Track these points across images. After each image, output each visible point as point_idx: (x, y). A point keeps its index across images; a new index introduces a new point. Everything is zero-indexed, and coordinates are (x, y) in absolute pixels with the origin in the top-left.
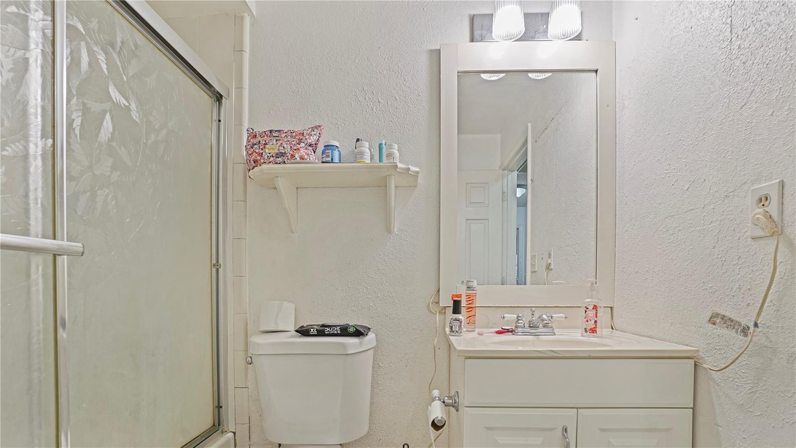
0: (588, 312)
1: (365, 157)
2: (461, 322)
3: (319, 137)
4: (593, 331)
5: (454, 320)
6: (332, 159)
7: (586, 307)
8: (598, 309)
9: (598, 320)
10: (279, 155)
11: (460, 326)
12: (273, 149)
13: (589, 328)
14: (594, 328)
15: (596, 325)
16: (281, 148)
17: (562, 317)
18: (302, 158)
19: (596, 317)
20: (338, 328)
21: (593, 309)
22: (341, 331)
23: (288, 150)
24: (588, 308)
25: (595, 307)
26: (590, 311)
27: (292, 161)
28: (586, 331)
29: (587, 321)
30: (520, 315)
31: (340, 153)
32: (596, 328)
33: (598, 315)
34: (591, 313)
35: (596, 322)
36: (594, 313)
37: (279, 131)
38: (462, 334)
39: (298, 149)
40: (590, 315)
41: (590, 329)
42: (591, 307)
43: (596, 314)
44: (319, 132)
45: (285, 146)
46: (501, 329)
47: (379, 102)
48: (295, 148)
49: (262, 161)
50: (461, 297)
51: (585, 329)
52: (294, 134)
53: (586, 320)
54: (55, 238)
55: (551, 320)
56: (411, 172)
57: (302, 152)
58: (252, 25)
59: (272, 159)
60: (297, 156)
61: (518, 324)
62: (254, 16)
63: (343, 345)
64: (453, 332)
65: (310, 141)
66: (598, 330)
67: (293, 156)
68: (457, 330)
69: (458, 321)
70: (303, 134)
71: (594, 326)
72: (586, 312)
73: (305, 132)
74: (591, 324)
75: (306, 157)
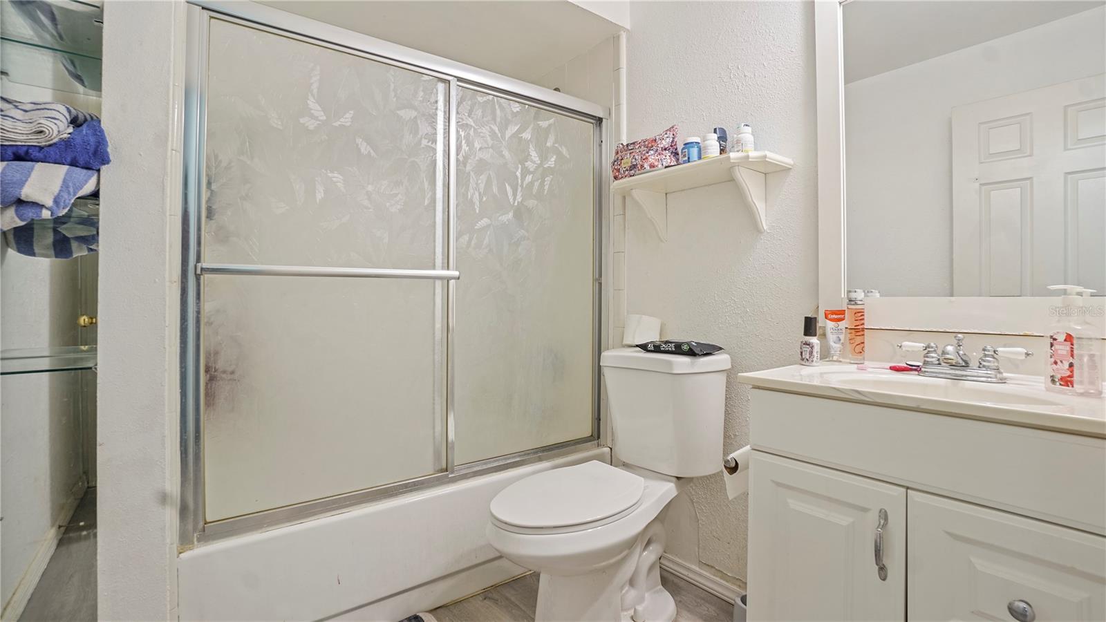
0: (1056, 346)
1: (709, 151)
2: (812, 347)
3: (674, 138)
4: (1067, 381)
5: (804, 344)
6: (689, 158)
7: (1051, 337)
8: (1075, 342)
9: (1075, 362)
10: (633, 167)
11: (811, 353)
12: (628, 163)
13: (1059, 376)
14: (1069, 376)
15: (1072, 372)
16: (634, 160)
17: (1019, 353)
18: (652, 166)
19: (1072, 356)
20: (673, 345)
21: (1065, 340)
22: (675, 348)
23: (639, 162)
24: (1055, 339)
25: (1069, 338)
26: (1060, 344)
27: (642, 171)
28: (1053, 381)
29: (1056, 363)
30: (932, 345)
31: (700, 149)
32: (1071, 376)
33: (1075, 352)
34: (1063, 349)
35: (1071, 365)
36: (1068, 348)
37: (634, 143)
38: (814, 364)
39: (647, 158)
40: (1060, 352)
41: (1062, 379)
42: (1061, 338)
43: (1072, 351)
44: (671, 133)
45: (637, 157)
46: (906, 365)
47: (745, 76)
48: (644, 157)
49: (620, 176)
50: (844, 314)
51: (1052, 376)
52: (646, 143)
53: (1053, 360)
54: (448, 269)
55: (995, 356)
56: (753, 158)
57: (651, 160)
58: (628, 40)
59: (627, 173)
60: (646, 165)
61: (927, 359)
62: (628, 30)
63: (670, 363)
64: (803, 359)
65: (662, 146)
66: (1076, 378)
67: (642, 166)
68: (808, 358)
69: (809, 345)
70: (655, 140)
71: (1068, 373)
72: (1052, 345)
73: (657, 137)
74: (1063, 369)
75: (656, 164)
